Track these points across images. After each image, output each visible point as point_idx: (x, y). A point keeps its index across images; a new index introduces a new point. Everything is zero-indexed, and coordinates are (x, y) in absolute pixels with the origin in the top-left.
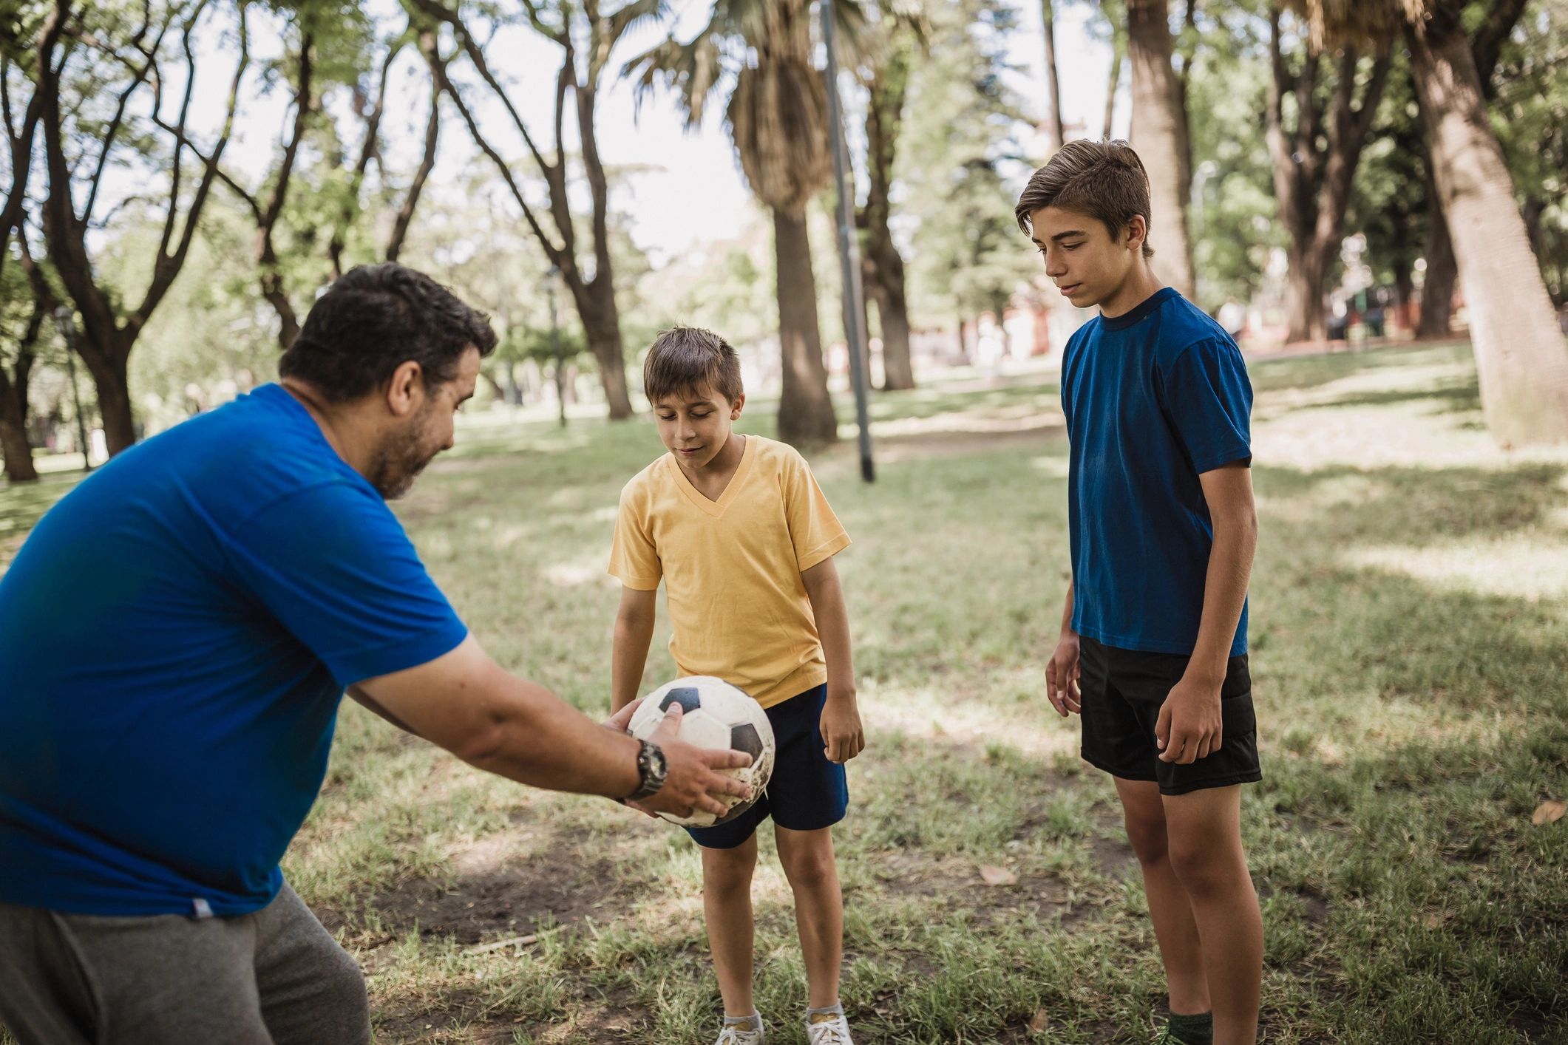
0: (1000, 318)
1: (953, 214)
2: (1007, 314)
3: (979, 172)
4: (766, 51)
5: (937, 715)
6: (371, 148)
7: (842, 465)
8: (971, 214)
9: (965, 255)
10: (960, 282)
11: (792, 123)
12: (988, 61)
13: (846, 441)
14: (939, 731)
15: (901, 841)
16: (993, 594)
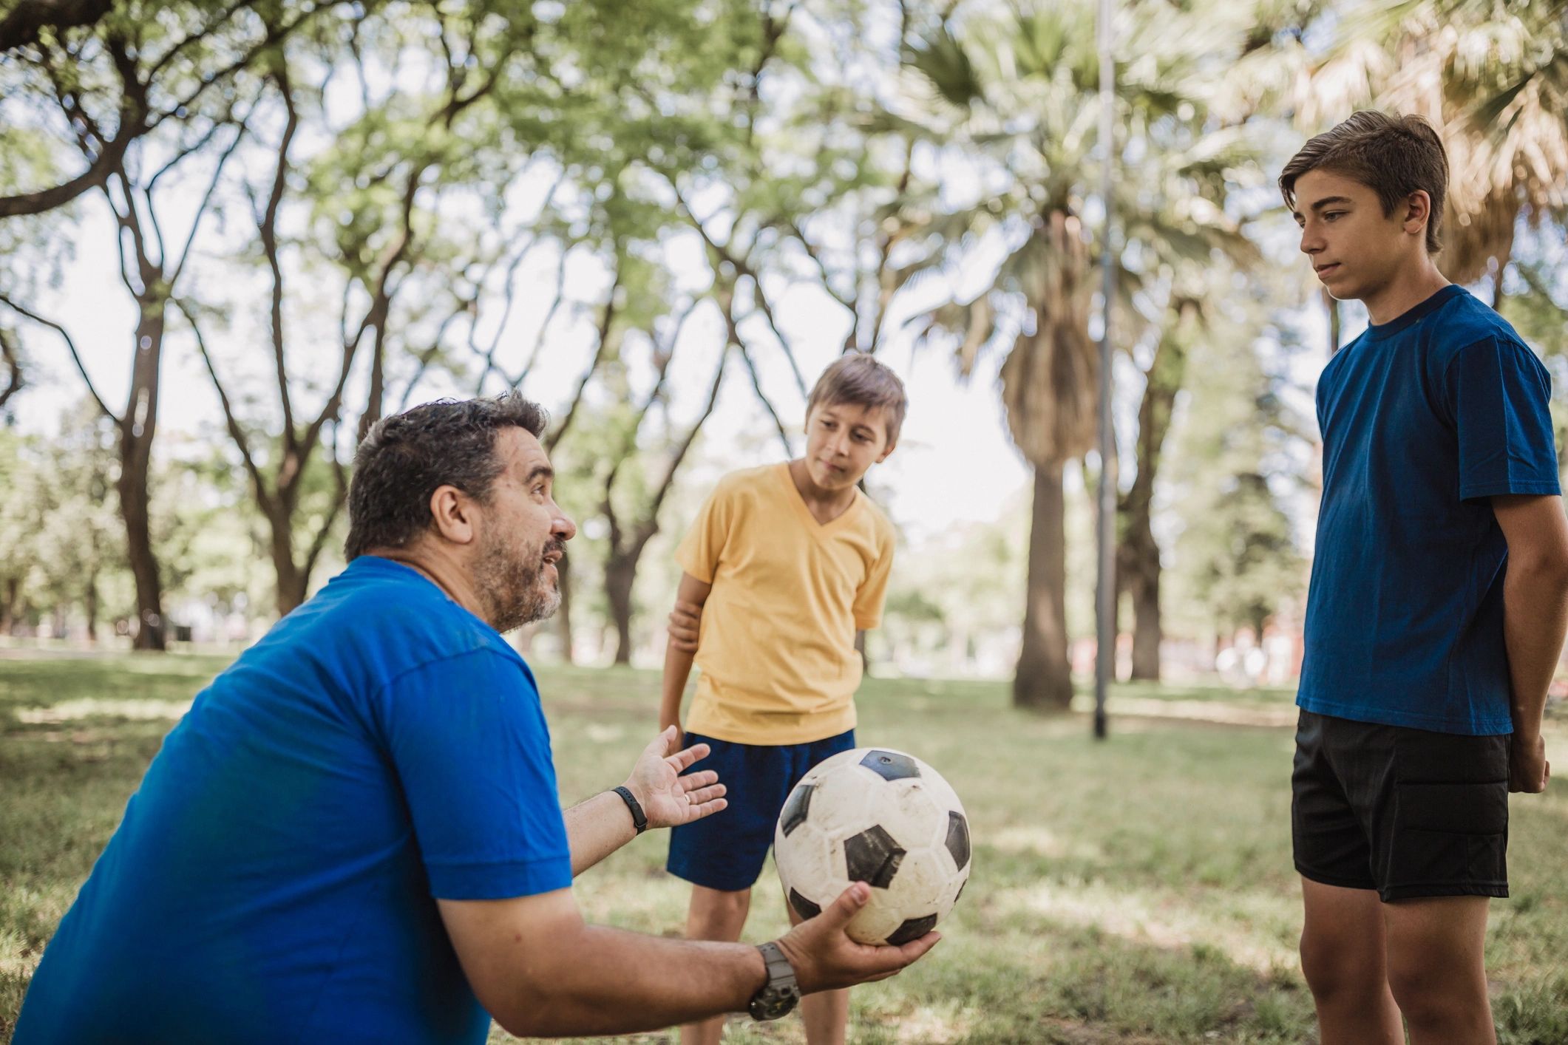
0: (1259, 634)
1: (1221, 521)
2: (1267, 630)
3: (1250, 488)
4: (1044, 314)
5: (1142, 914)
6: (657, 394)
7: (1073, 729)
8: (1239, 525)
9: (1227, 564)
10: (1221, 592)
11: (1062, 383)
12: (1269, 378)
13: (1079, 714)
14: (1142, 931)
15: (1083, 1013)
16: (1219, 835)
